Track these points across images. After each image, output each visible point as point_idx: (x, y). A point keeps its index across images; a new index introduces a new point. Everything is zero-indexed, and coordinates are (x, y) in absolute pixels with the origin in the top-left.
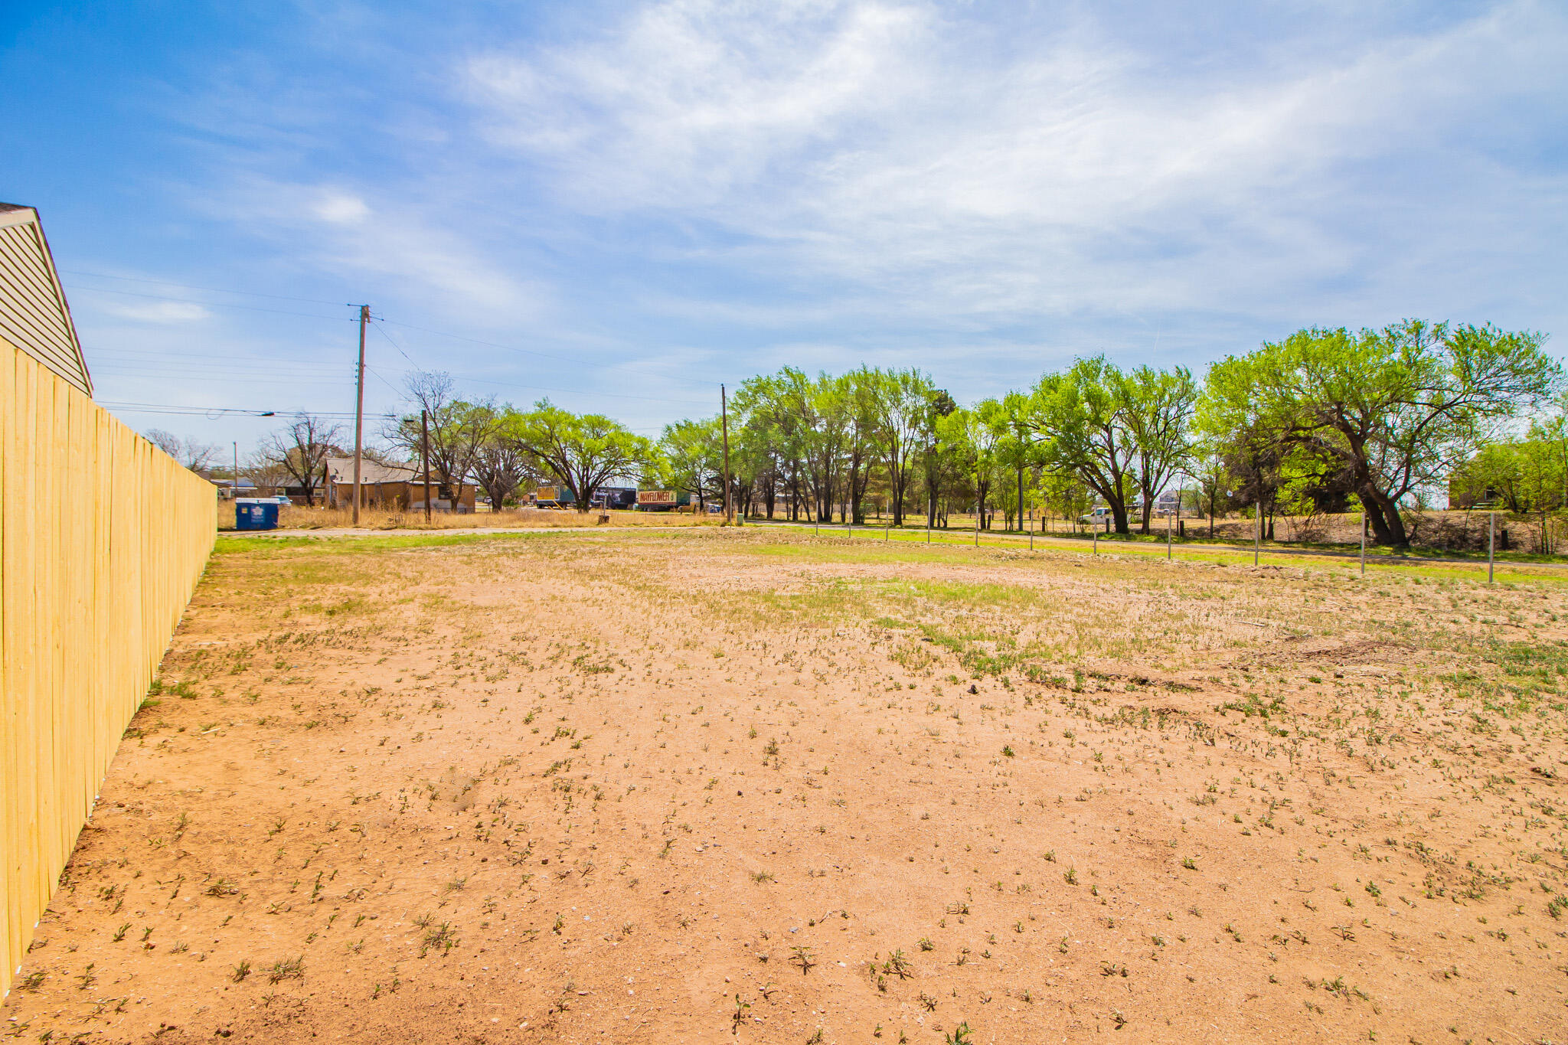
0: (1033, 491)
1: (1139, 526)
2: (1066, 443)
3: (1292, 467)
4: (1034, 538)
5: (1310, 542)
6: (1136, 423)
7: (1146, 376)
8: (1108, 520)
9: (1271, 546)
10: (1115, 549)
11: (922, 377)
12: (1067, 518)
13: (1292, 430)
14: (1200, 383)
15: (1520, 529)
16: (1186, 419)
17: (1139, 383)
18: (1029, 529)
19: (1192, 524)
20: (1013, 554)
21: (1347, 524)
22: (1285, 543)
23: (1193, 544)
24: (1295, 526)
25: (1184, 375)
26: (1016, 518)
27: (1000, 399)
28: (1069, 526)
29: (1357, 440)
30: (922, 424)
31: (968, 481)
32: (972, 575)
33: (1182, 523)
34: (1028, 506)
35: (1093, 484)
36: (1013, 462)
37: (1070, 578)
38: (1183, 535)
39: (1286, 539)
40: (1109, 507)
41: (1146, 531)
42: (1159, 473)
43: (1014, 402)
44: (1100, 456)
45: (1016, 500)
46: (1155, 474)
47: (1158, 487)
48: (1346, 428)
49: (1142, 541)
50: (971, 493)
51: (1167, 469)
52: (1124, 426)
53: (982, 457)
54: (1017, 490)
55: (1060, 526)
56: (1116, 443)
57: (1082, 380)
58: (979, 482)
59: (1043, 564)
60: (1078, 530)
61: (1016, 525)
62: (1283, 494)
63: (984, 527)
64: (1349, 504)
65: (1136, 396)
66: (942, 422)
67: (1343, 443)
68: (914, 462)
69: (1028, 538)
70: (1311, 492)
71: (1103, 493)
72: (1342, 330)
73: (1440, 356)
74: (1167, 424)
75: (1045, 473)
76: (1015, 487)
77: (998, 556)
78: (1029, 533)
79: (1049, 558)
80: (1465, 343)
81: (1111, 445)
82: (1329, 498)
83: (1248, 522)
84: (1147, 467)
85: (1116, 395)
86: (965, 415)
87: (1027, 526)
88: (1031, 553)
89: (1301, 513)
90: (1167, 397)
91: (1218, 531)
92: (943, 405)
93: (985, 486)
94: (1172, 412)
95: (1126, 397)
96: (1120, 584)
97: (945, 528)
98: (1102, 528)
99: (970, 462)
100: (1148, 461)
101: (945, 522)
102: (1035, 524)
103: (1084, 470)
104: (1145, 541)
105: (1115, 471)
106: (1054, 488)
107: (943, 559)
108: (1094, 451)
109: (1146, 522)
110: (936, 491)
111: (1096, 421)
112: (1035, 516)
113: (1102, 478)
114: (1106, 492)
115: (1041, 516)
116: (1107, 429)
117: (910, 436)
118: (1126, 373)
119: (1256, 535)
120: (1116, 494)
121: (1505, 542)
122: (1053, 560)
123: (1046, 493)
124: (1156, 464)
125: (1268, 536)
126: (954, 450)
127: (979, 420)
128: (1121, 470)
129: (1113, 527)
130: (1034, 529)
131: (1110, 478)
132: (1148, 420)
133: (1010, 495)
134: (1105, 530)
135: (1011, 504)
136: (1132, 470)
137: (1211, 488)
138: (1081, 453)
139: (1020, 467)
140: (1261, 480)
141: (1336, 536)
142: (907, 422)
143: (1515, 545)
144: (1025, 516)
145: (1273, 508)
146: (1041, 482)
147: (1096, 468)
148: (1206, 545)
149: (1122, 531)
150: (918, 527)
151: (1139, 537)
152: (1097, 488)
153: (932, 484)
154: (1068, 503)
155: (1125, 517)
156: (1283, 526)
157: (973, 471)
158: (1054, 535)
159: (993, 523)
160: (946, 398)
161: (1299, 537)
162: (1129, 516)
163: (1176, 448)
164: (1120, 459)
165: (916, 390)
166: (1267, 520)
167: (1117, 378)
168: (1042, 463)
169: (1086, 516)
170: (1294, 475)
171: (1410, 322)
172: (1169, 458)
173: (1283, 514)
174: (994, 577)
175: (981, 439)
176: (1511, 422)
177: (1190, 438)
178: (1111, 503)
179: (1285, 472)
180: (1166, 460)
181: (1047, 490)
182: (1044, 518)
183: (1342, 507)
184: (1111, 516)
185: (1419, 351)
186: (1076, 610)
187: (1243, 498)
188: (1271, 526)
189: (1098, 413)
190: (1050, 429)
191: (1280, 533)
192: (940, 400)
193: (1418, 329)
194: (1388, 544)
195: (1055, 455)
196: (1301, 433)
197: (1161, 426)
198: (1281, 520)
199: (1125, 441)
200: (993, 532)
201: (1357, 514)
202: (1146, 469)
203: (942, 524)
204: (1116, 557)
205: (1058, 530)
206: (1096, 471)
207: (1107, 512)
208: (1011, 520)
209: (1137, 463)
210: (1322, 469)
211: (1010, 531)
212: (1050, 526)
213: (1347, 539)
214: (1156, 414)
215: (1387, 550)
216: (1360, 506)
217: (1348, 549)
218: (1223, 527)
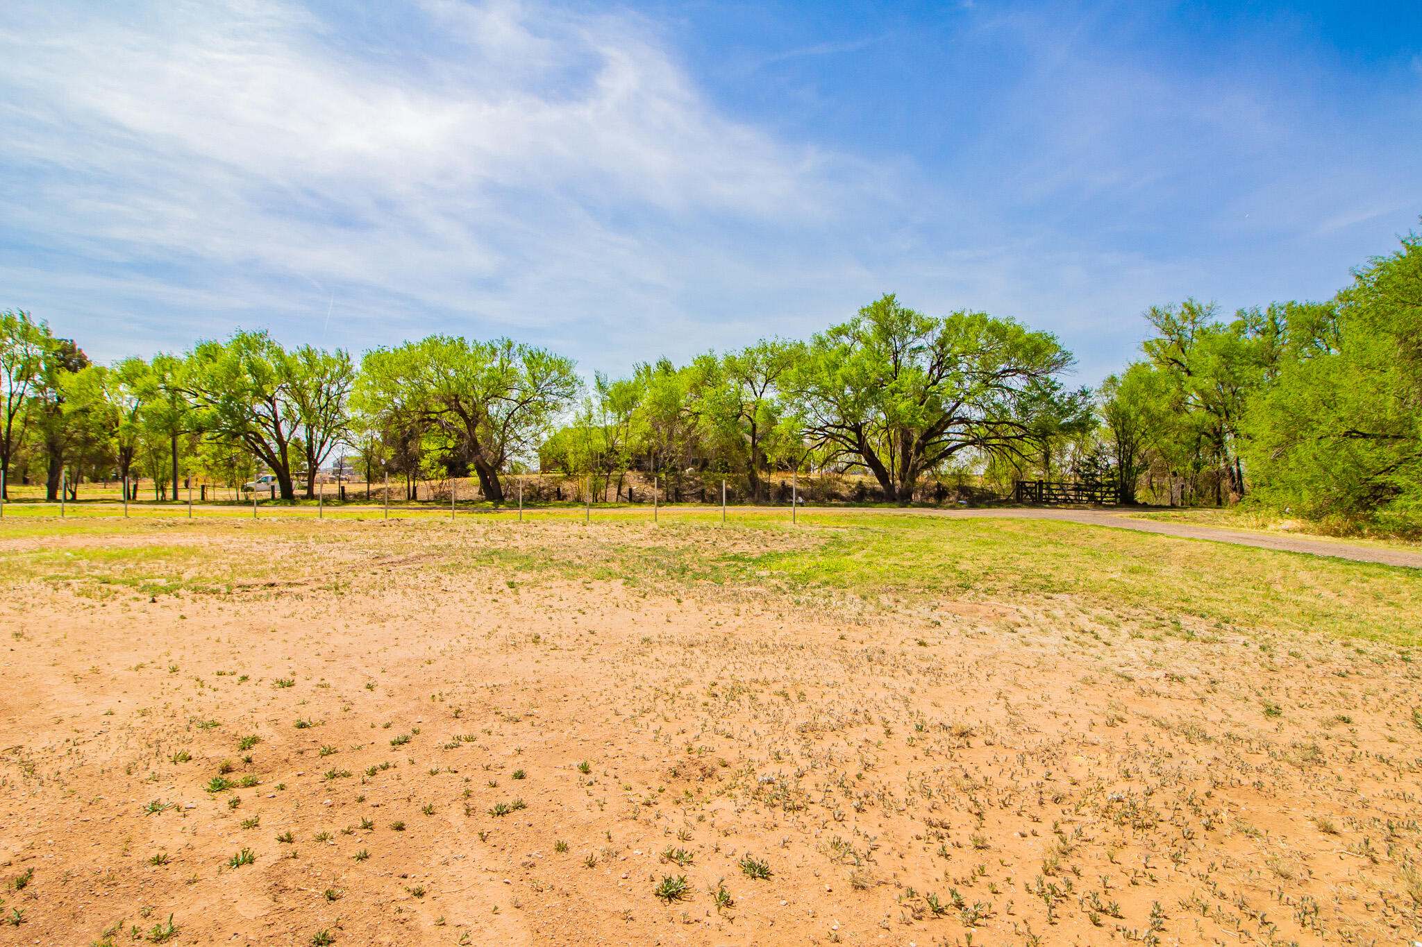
0: (190, 459)
1: (305, 492)
2: (226, 410)
3: (429, 441)
4: (193, 507)
5: (443, 500)
6: (299, 395)
7: (308, 355)
8: (273, 488)
9: (414, 504)
10: (275, 514)
11: (36, 322)
12: (231, 486)
13: (424, 413)
14: (357, 366)
15: (567, 486)
16: (346, 396)
17: (301, 361)
18: (187, 499)
19: (351, 489)
20: (171, 522)
21: (468, 486)
22: (424, 502)
23: (350, 506)
24: (433, 488)
25: (344, 358)
26: (170, 487)
27: (149, 361)
28: (232, 493)
29: (471, 423)
30: (37, 377)
31: (106, 447)
32: (130, 541)
33: (343, 488)
34: (185, 473)
35: (258, 452)
36: (166, 428)
37: (229, 537)
38: (343, 498)
39: (426, 499)
40: (275, 475)
41: (311, 496)
42: (322, 444)
43: (165, 364)
44: (264, 425)
45: (170, 468)
46: (319, 444)
47: (322, 456)
48: (463, 414)
49: (305, 505)
50: (111, 460)
51: (330, 440)
52: (288, 398)
53: (124, 422)
54: (171, 457)
55: (223, 493)
56: (280, 415)
57: (243, 351)
58: (122, 449)
59: (202, 529)
60: (242, 498)
61: (170, 495)
62: (425, 463)
63: (130, 497)
64: (469, 471)
65: (299, 373)
66: (67, 379)
67: (461, 425)
68: (26, 422)
69: (187, 507)
70: (443, 461)
71: (267, 461)
72: (462, 339)
73: (519, 366)
74: (328, 400)
75: (203, 440)
76: (167, 453)
77: (153, 525)
78: (186, 503)
79: (209, 523)
80: (533, 360)
81: (275, 415)
82: (456, 468)
83: (397, 484)
84: (311, 438)
85: (279, 369)
86: (101, 372)
87: (183, 495)
88: (190, 520)
89: (437, 479)
90: (328, 376)
91: (374, 494)
92: (70, 359)
93: (128, 453)
94: (334, 389)
95: (288, 374)
96: (272, 538)
97: (74, 500)
98: (268, 495)
99: (110, 425)
100: (312, 433)
101: (74, 494)
102: (194, 492)
103: (247, 438)
104: (309, 505)
105: (280, 440)
106: (215, 456)
107: (88, 530)
108: (259, 421)
109: (310, 488)
110: (60, 457)
111: (259, 393)
112: (192, 484)
113: (266, 447)
114: (271, 460)
115: (200, 484)
116: (270, 400)
117: (20, 390)
118: (289, 349)
119: (403, 497)
120: (281, 461)
121: (560, 496)
122: (213, 524)
123: (205, 461)
124: (320, 435)
125: (412, 496)
126: (85, 411)
127: (121, 380)
128: (285, 440)
129: (278, 494)
130: (193, 498)
131: (275, 447)
132: (311, 394)
133: (161, 463)
134: (270, 497)
135: (163, 473)
136: (297, 440)
137: (368, 456)
138: (244, 422)
139: (175, 435)
140: (406, 452)
141: (461, 495)
142: (14, 375)
143: (565, 497)
144: (181, 484)
145: (418, 474)
146: (199, 449)
147: (260, 437)
148: (362, 506)
149: (288, 496)
150: (35, 501)
151: (303, 502)
152: (262, 456)
153: (54, 448)
154: (231, 471)
155: (291, 484)
156: (424, 489)
157: (112, 435)
158: (215, 503)
159: (139, 494)
160: (73, 350)
161: (436, 497)
162: (294, 483)
163: (338, 421)
164: (285, 429)
165: (26, 335)
166: (412, 483)
167: (280, 354)
168: (200, 430)
169: (250, 484)
170: (431, 448)
171: (506, 339)
172: (331, 431)
173: (424, 479)
174: (154, 541)
175: (124, 399)
176: (560, 415)
177: (349, 413)
178: (277, 471)
179: (425, 445)
180: (328, 432)
181: (207, 458)
182: (203, 487)
183: (466, 474)
184: (277, 484)
185: (510, 362)
186: (232, 557)
187: (395, 466)
188: (415, 488)
189: (261, 386)
190: (209, 396)
191: (422, 495)
192: (64, 351)
193: (510, 346)
194: (491, 500)
195: (215, 424)
196: (433, 416)
197: (323, 401)
198: (422, 483)
199: (289, 413)
200: (141, 502)
201: (474, 479)
202: (310, 439)
203: (69, 496)
204: (274, 519)
205: (221, 499)
206: (260, 440)
207: (273, 479)
208: (163, 489)
209: (301, 433)
210: (451, 444)
211: (163, 501)
212: (210, 494)
213: (468, 498)
214: (319, 391)
215: (490, 504)
216: (475, 473)
217: (465, 504)
218: (379, 491)
